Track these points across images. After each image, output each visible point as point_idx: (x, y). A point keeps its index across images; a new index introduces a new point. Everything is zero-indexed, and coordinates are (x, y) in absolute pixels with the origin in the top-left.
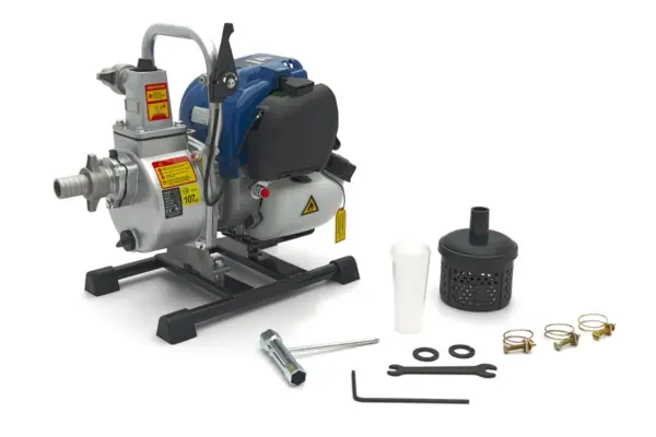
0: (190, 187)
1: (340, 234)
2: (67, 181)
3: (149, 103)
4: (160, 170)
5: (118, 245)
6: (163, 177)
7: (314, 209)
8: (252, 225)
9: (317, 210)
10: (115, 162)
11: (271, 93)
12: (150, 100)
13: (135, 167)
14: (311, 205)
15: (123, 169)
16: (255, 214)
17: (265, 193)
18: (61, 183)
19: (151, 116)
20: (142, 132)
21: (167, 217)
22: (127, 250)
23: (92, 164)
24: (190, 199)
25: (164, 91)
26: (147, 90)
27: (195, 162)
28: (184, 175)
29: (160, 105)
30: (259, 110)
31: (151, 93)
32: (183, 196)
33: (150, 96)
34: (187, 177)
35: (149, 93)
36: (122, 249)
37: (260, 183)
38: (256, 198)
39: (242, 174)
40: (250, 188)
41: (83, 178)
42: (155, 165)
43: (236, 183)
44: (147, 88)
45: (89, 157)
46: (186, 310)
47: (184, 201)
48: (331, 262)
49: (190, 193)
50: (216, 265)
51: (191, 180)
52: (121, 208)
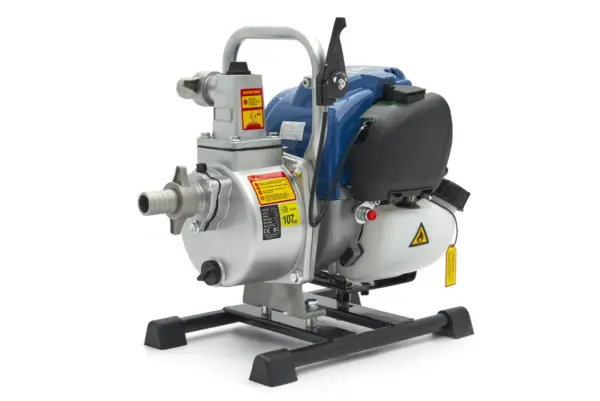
0: (289, 205)
1: (450, 278)
2: (155, 195)
3: (244, 109)
4: (257, 184)
5: (199, 278)
6: (260, 193)
7: (424, 240)
8: (351, 261)
9: (427, 242)
10: (204, 176)
11: (374, 103)
12: (245, 107)
13: (229, 181)
14: (421, 236)
15: (216, 182)
16: (354, 246)
17: (371, 216)
18: (150, 197)
20: (237, 141)
21: (265, 238)
22: (209, 284)
23: (181, 177)
24: (290, 220)
25: (258, 97)
26: (242, 95)
27: (292, 179)
28: (282, 192)
29: (255, 112)
30: (363, 120)
31: (246, 98)
32: (282, 215)
33: (246, 102)
34: (285, 195)
35: (244, 98)
36: (203, 283)
37: (366, 204)
38: (360, 222)
39: (343, 196)
40: (353, 210)
41: (171, 194)
42: (252, 179)
43: (336, 205)
44: (243, 93)
45: (178, 169)
46: (285, 350)
47: (282, 221)
48: (440, 312)
49: (290, 213)
50: (308, 307)
51: (290, 197)
52: (207, 232)
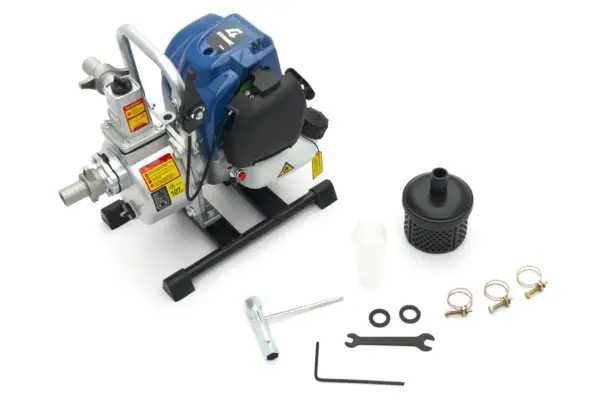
0: (175, 182)
1: (317, 171)
3: (128, 120)
4: (147, 175)
6: (150, 182)
7: (290, 169)
9: (292, 169)
12: (129, 117)
13: (125, 172)
14: (287, 168)
17: (241, 177)
19: (132, 128)
21: (158, 211)
24: (176, 192)
28: (168, 174)
29: (138, 117)
31: (129, 111)
32: (170, 191)
33: (129, 114)
34: (171, 175)
35: (127, 112)
39: (221, 155)
41: (82, 186)
42: (142, 170)
43: (218, 163)
44: (125, 109)
47: (171, 195)
48: (311, 190)
49: (176, 187)
51: (175, 176)
